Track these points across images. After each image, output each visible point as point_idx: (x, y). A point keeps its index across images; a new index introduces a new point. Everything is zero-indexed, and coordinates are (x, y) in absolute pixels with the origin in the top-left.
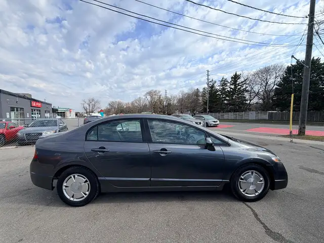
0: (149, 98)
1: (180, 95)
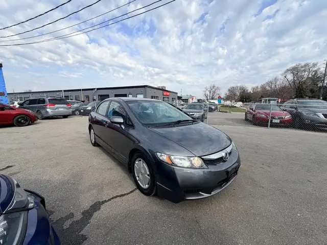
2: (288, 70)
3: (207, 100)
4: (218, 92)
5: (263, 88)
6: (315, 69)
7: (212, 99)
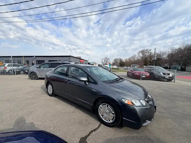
0: (141, 55)
1: (170, 51)
2: (140, 52)
3: (103, 65)
4: (108, 61)
5: (129, 59)
6: (150, 52)
7: (106, 64)
